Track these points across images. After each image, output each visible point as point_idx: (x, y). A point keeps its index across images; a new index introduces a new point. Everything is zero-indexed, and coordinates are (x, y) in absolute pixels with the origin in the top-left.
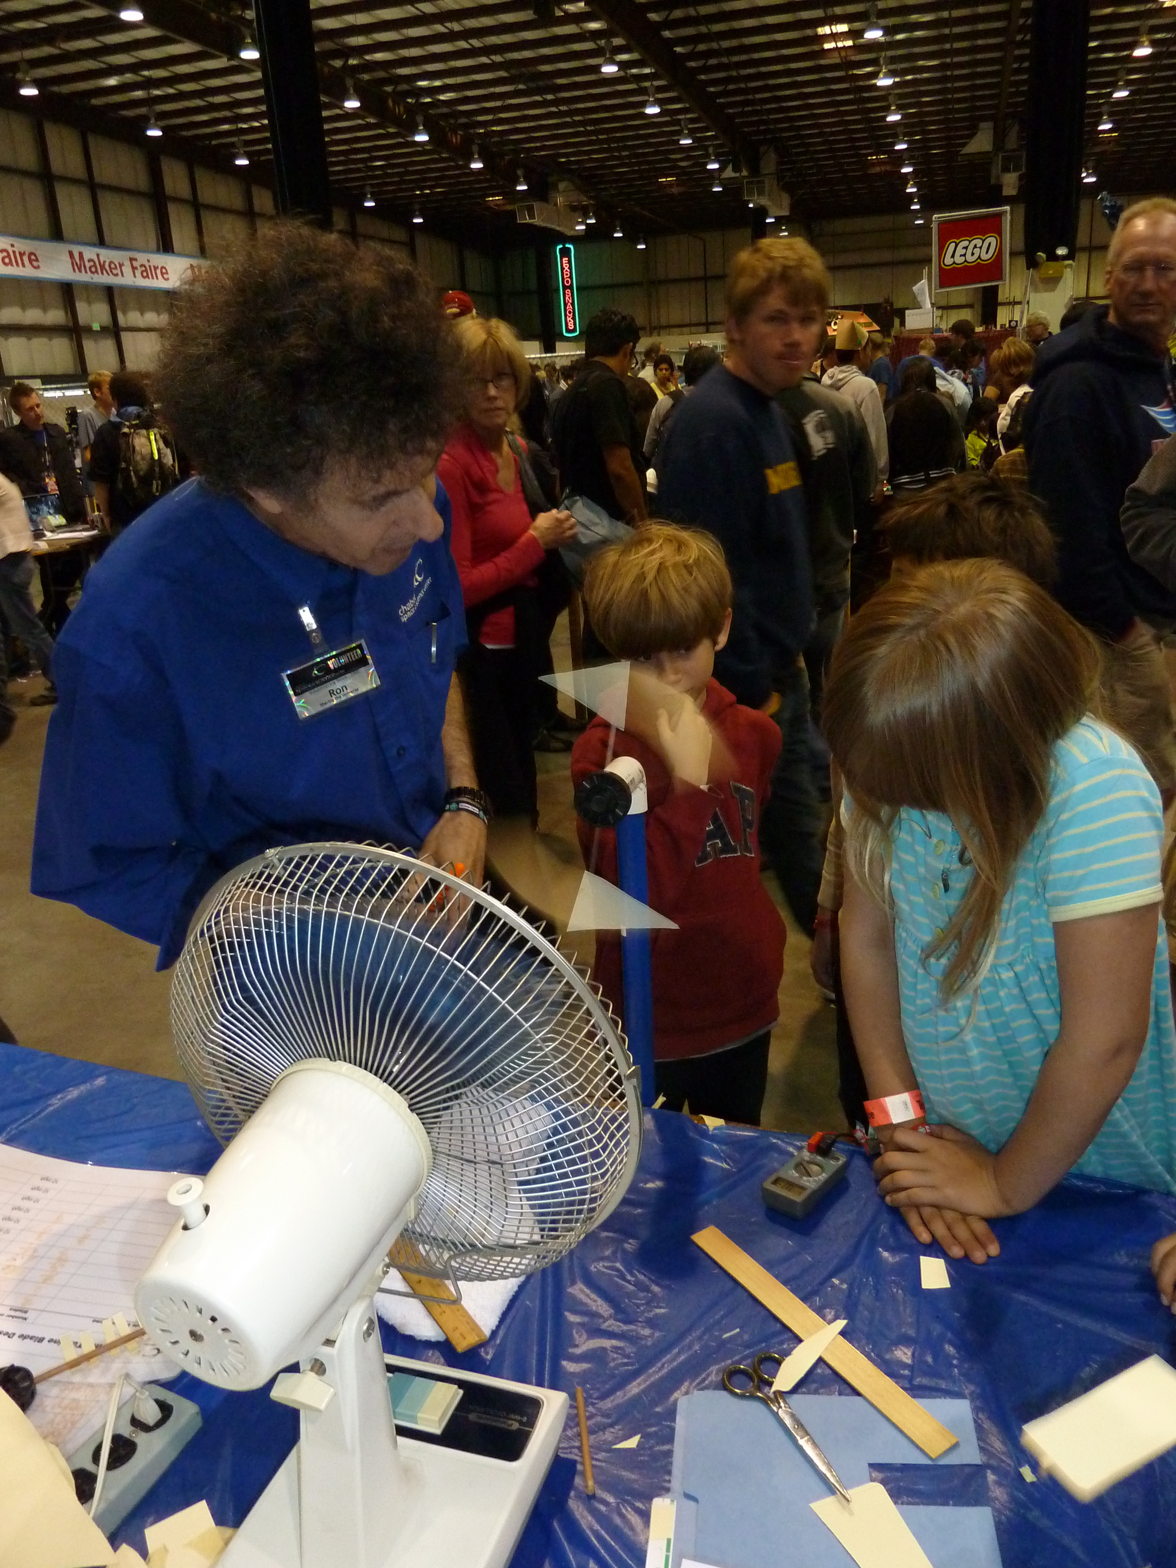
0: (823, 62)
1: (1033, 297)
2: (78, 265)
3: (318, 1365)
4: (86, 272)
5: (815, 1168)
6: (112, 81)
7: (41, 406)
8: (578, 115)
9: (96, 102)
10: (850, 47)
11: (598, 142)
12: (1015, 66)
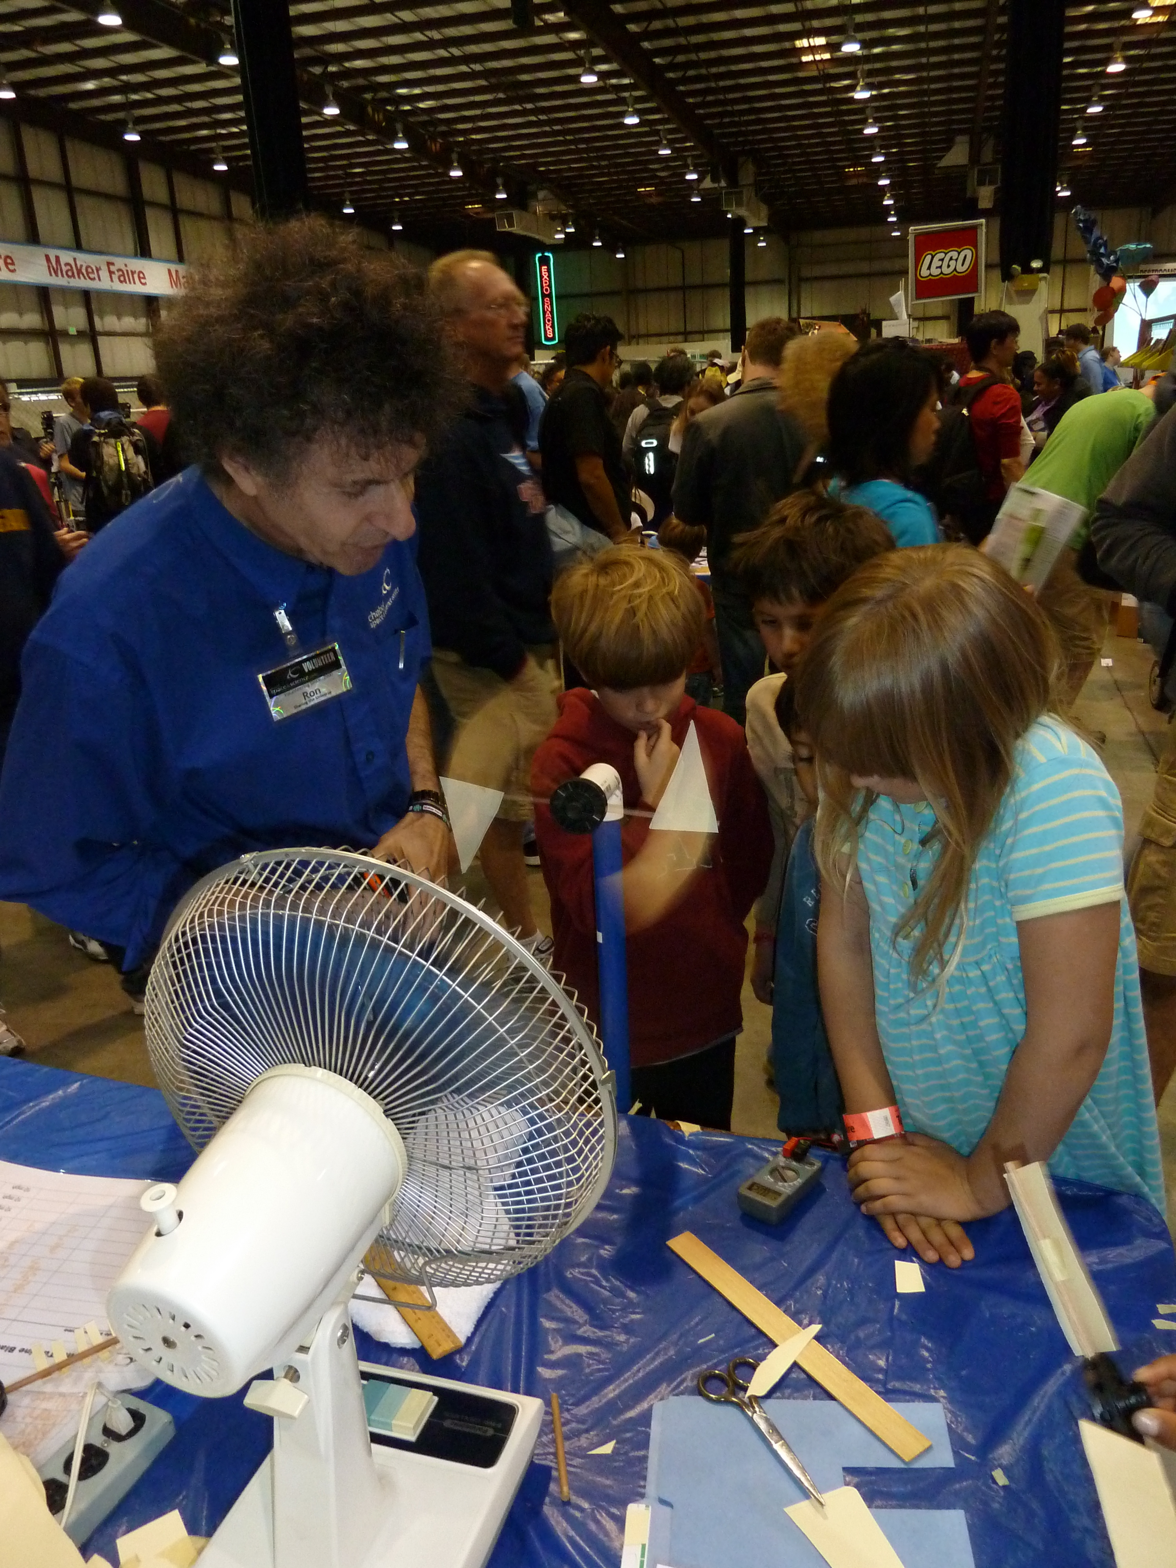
0: (801, 74)
2: (55, 268)
3: (292, 1371)
4: (62, 276)
5: (790, 1173)
6: (90, 85)
8: (557, 125)
9: (73, 106)
10: (827, 60)
11: (578, 151)
12: (991, 80)
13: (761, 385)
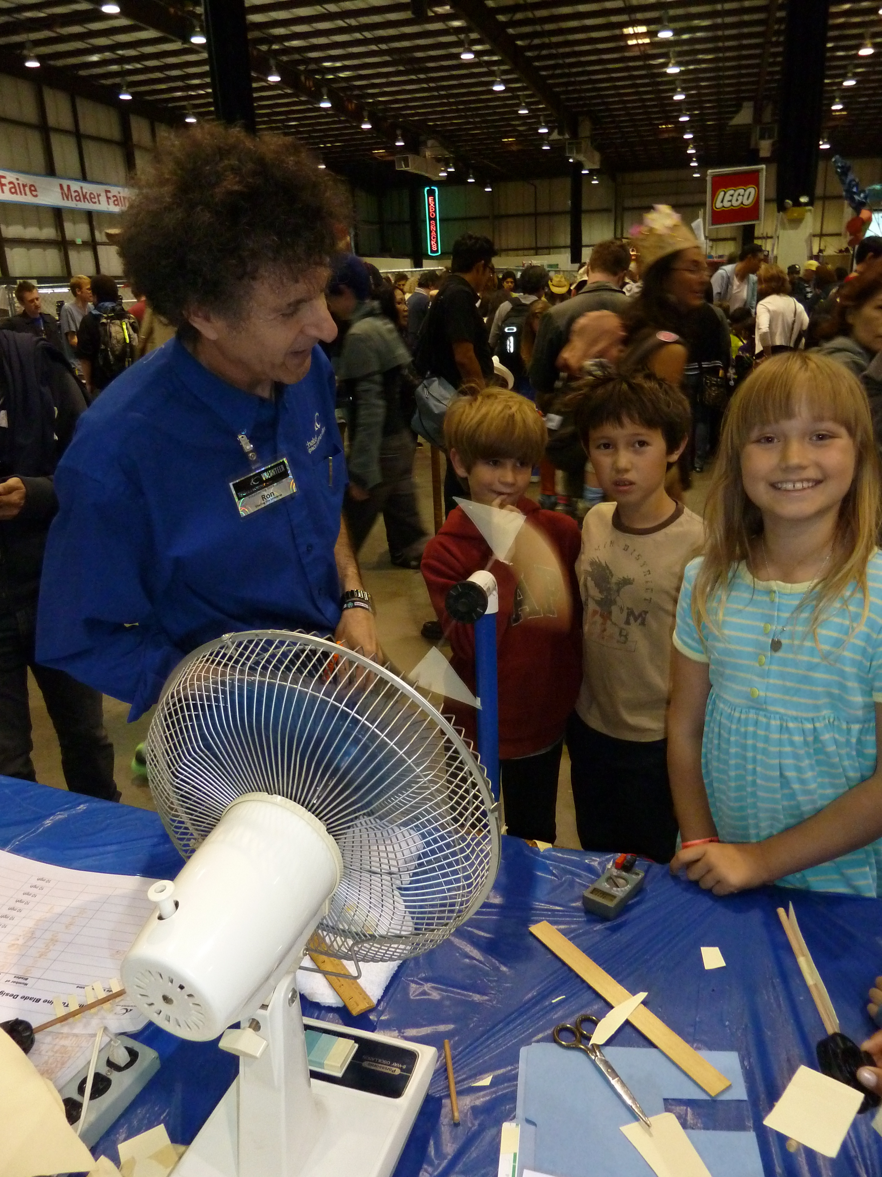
0: (627, 54)
1: (781, 233)
2: (66, 194)
3: (255, 1023)
4: (72, 200)
5: (621, 881)
6: (95, 58)
7: (40, 300)
8: (443, 91)
9: (83, 73)
10: (647, 44)
11: (458, 110)
12: (771, 60)
13: (598, 287)
